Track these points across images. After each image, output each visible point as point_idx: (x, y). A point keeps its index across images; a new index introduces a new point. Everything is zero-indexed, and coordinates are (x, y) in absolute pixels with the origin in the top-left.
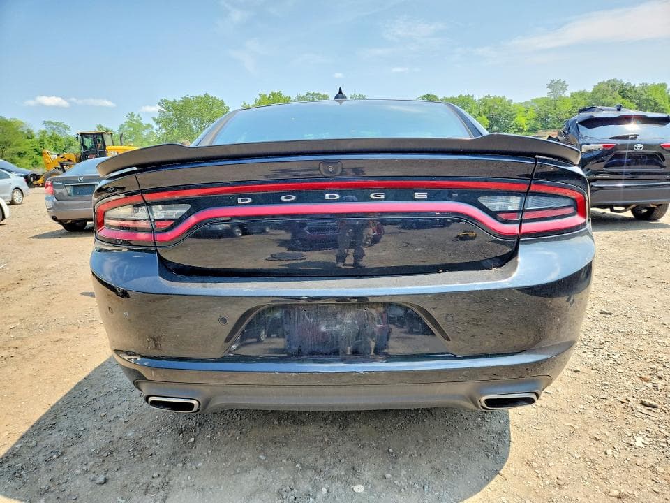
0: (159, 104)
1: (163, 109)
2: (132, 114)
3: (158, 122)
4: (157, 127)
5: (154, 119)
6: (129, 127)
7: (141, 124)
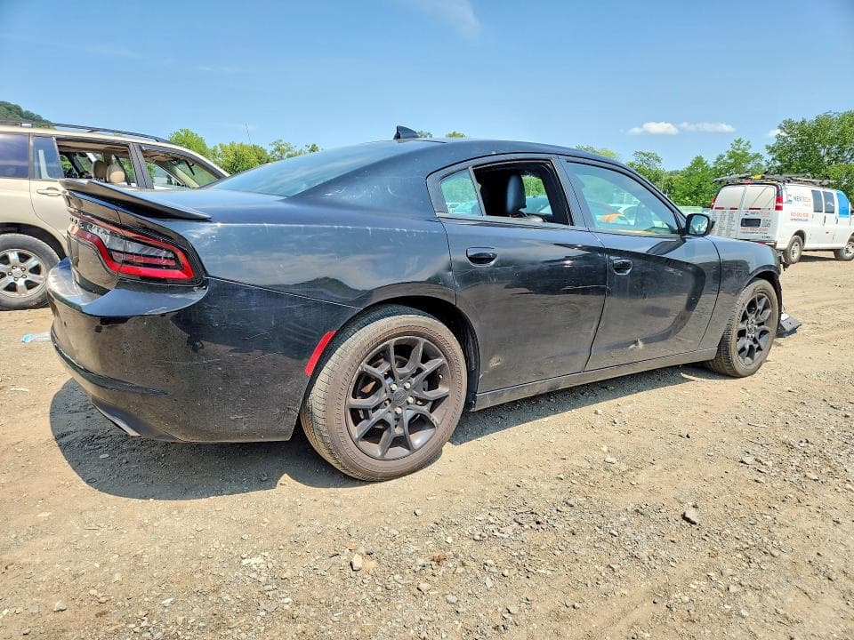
0: (780, 127)
1: (784, 134)
2: (739, 141)
3: (772, 150)
4: (769, 158)
5: (768, 147)
6: (730, 158)
7: (747, 154)
